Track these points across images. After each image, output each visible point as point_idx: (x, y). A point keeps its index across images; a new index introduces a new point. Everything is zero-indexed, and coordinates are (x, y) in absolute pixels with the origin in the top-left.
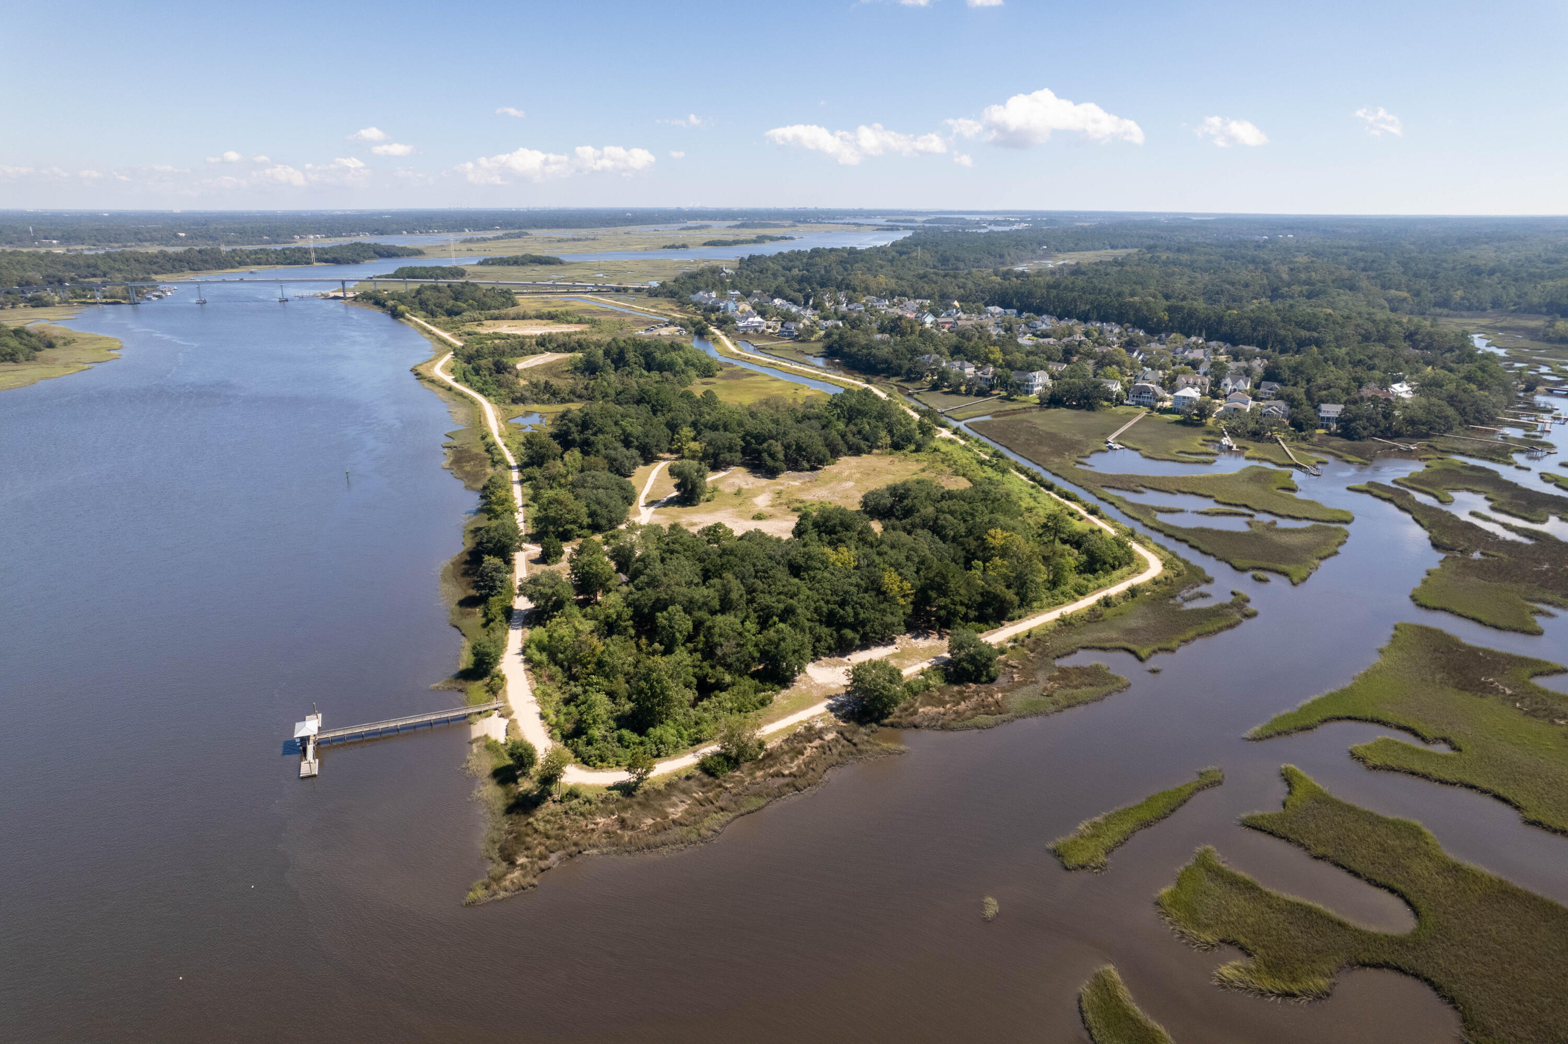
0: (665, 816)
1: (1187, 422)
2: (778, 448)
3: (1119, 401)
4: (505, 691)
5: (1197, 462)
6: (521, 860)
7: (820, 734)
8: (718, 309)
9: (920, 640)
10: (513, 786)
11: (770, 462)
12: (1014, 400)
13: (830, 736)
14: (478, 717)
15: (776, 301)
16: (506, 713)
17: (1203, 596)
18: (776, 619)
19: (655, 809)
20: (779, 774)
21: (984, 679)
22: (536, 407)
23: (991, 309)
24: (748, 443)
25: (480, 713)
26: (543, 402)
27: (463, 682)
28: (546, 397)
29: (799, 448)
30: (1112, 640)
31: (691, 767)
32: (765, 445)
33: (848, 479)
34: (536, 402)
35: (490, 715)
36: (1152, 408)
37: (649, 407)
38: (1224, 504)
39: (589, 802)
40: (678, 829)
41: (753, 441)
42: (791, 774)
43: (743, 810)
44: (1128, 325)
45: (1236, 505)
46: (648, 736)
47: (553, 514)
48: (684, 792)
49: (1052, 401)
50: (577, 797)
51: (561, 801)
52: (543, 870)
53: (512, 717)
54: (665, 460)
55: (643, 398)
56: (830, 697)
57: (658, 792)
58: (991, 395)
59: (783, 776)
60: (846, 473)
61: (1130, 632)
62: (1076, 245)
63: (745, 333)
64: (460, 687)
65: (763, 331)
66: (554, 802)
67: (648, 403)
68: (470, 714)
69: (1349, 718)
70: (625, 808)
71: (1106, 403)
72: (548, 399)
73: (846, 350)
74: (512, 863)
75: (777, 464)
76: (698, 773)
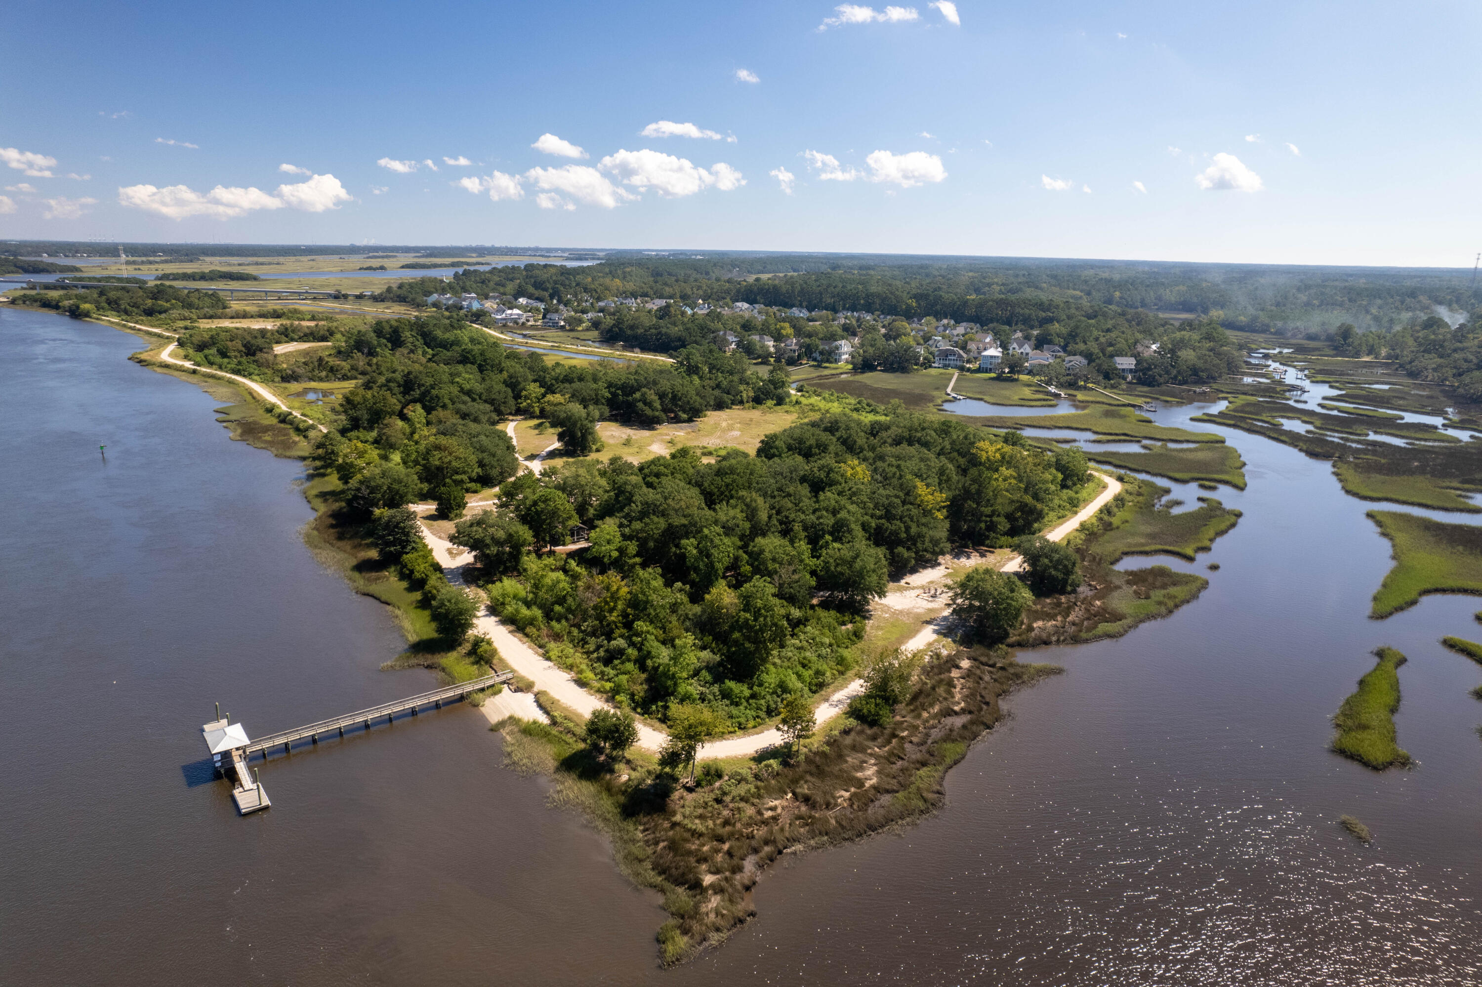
0: (860, 783)
1: (999, 378)
2: (652, 396)
3: (927, 364)
4: (501, 660)
5: (1042, 406)
6: (708, 879)
7: (951, 663)
8: (461, 308)
9: (963, 560)
10: (608, 777)
11: (649, 412)
12: (826, 367)
13: (965, 664)
14: (481, 695)
15: (521, 300)
16: (522, 686)
17: (1178, 503)
18: (828, 537)
19: (837, 777)
20: (949, 713)
21: (1069, 588)
22: (313, 384)
23: (739, 304)
24: (614, 395)
25: (482, 690)
26: (321, 380)
27: (429, 656)
28: (324, 374)
29: (675, 398)
30: (1143, 545)
31: (838, 717)
32: (637, 395)
33: (730, 428)
34: (312, 379)
35: (500, 691)
36: (962, 369)
37: (475, 367)
38: (1105, 434)
39: (741, 780)
40: (886, 799)
41: (619, 392)
42: (963, 711)
43: (948, 761)
44: (877, 313)
45: (1117, 435)
46: (760, 685)
47: (437, 463)
48: (854, 748)
49: (864, 365)
50: (719, 776)
51: (698, 784)
52: (747, 888)
53: (536, 689)
54: (512, 420)
55: (468, 358)
56: (928, 622)
57: (823, 754)
58: (801, 364)
59: (956, 713)
60: (724, 424)
61: (1152, 536)
62: (764, 268)
63: (505, 326)
64: (429, 662)
65: (523, 324)
66: (690, 790)
67: (473, 363)
68: (470, 693)
69: (1437, 590)
70: (795, 781)
71: (916, 367)
72: (327, 377)
73: (629, 332)
74: (696, 886)
75: (657, 413)
76: (852, 722)
